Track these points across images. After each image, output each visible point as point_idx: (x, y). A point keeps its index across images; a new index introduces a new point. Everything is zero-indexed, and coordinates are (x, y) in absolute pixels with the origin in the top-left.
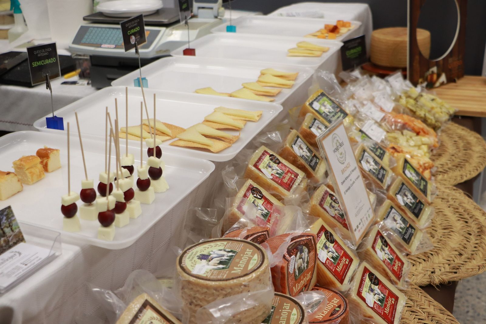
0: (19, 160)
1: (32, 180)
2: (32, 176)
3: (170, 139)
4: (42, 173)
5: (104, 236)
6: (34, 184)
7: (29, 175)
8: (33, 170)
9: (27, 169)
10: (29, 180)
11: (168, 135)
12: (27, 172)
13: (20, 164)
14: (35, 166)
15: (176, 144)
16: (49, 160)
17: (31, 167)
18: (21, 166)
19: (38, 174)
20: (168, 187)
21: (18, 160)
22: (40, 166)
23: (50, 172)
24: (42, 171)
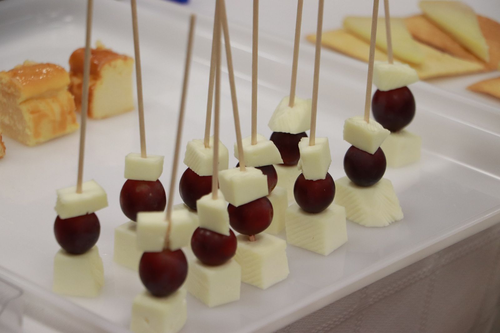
0: (12, 71)
1: (37, 134)
2: (37, 124)
3: (479, 72)
4: (69, 118)
5: (147, 320)
6: (39, 144)
7: (28, 117)
8: (42, 106)
9: (26, 101)
10: (28, 132)
11: (478, 59)
12: (24, 108)
13: (11, 85)
14: (52, 94)
15: (487, 88)
16: (98, 83)
17: (41, 97)
18: (12, 90)
19: (58, 117)
20: (400, 215)
21: (9, 71)
22: (66, 98)
23: (96, 119)
24: (70, 113)
